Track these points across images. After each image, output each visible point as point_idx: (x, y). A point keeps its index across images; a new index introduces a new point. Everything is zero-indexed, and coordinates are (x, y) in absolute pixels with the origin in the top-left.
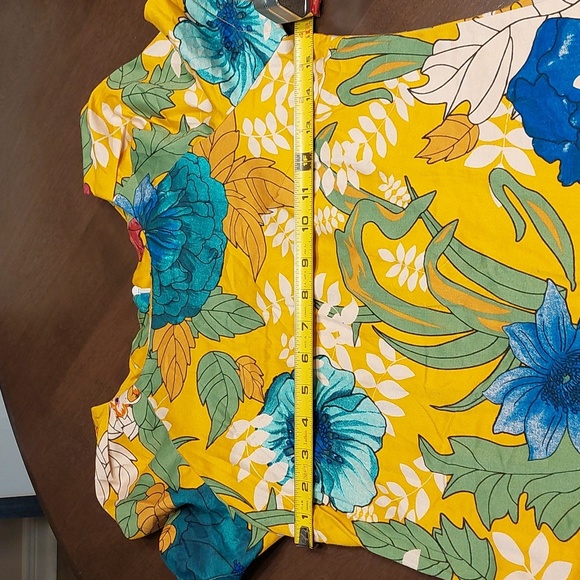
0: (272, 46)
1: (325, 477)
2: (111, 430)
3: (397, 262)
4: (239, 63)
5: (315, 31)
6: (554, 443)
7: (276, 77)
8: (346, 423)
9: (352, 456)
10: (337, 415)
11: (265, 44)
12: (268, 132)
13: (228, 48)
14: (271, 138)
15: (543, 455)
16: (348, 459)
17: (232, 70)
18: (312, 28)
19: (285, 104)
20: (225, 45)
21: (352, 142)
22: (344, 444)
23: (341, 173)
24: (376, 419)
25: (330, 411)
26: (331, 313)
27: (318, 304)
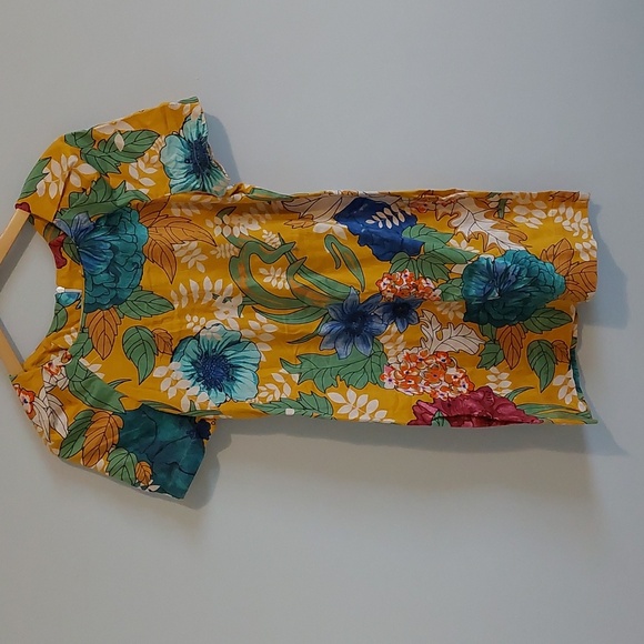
1: (226, 389)
2: (47, 385)
3: (270, 275)
6: (349, 351)
8: (238, 358)
9: (241, 376)
10: (232, 355)
15: (345, 356)
16: (238, 378)
22: (236, 370)
24: (255, 353)
25: (227, 353)
26: (225, 301)
27: (215, 296)
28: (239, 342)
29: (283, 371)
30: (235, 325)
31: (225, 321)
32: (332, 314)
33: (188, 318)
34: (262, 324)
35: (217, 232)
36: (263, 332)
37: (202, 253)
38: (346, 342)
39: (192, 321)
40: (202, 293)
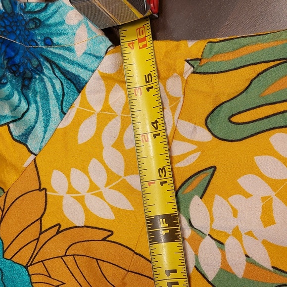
0: (89, 62)
4: (35, 93)
5: (155, 38)
7: (98, 108)
11: (79, 60)
12: (93, 188)
13: (14, 73)
14: (100, 195)
17: (24, 105)
18: (148, 33)
19: (118, 144)
20: (9, 69)
21: (247, 195)
23: (231, 243)
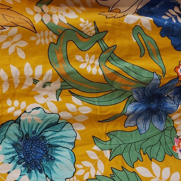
1: (45, 169)
3: (85, 62)
6: (147, 127)
8: (56, 138)
9: (59, 155)
10: (51, 135)
15: (144, 132)
16: (57, 157)
22: (55, 150)
24: (71, 133)
25: (46, 134)
26: (44, 86)
27: (35, 81)
28: (57, 123)
29: (96, 148)
30: (53, 108)
31: (44, 105)
32: (135, 96)
33: (9, 102)
34: (78, 107)
35: (37, 19)
36: (79, 113)
37: (23, 39)
38: (145, 120)
39: (13, 105)
40: (23, 78)
